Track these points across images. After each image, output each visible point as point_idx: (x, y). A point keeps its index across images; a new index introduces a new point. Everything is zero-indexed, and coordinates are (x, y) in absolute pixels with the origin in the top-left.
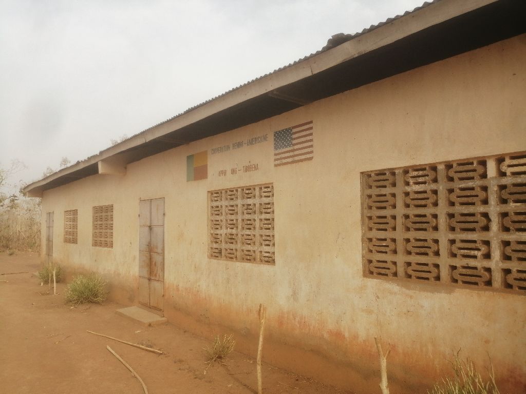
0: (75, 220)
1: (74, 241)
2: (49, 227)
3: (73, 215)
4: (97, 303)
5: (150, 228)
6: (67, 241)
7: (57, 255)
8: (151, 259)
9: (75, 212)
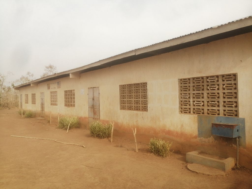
0: (27, 97)
1: (28, 103)
2: (21, 99)
3: (27, 96)
4: (32, 117)
5: (42, 99)
6: (26, 103)
7: (24, 107)
8: (42, 106)
9: (27, 95)
